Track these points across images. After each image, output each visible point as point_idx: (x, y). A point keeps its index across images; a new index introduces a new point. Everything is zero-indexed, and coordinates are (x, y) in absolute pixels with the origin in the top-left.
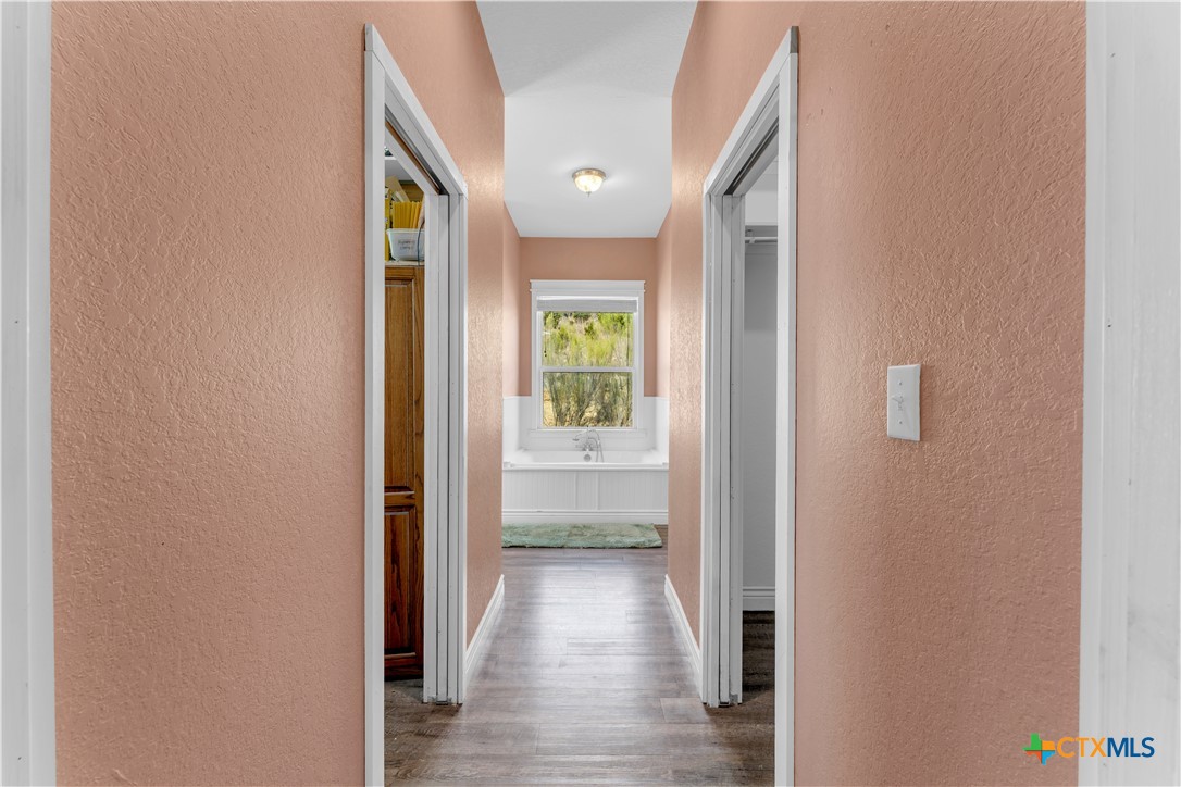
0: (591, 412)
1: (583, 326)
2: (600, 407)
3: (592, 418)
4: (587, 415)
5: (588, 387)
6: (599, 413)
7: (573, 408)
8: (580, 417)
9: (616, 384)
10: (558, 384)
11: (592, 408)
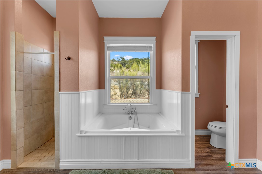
0: (130, 92)
1: (128, 70)
2: (133, 91)
3: (130, 94)
4: (129, 93)
5: (129, 85)
6: (132, 92)
7: (125, 91)
8: (127, 93)
9: (137, 84)
10: (121, 84)
11: (130, 91)
